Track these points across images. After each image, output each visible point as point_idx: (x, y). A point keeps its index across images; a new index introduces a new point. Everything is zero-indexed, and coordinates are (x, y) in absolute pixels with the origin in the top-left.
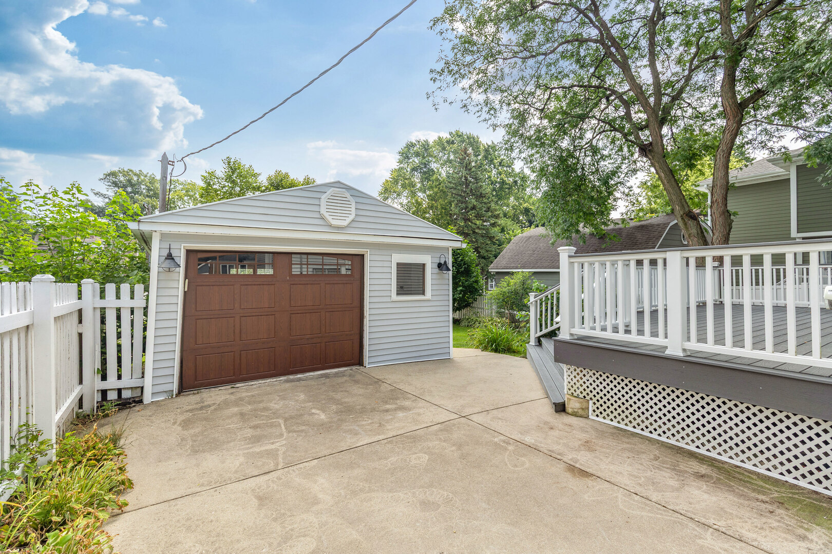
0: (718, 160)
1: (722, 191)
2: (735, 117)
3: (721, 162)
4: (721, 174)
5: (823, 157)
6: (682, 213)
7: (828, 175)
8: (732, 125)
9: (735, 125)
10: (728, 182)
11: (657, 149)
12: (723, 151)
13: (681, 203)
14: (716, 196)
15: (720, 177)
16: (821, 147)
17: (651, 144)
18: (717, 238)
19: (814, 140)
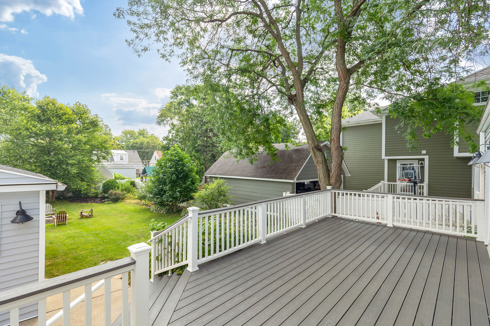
0: (334, 110)
1: (337, 132)
2: (345, 79)
3: (337, 111)
4: (336, 120)
5: (399, 112)
6: (313, 146)
7: (401, 126)
8: (343, 85)
9: (345, 85)
10: (340, 126)
11: (299, 99)
12: (338, 104)
13: (313, 139)
14: (333, 136)
15: (335, 122)
16: (397, 105)
17: (295, 95)
18: (334, 166)
19: (394, 100)
